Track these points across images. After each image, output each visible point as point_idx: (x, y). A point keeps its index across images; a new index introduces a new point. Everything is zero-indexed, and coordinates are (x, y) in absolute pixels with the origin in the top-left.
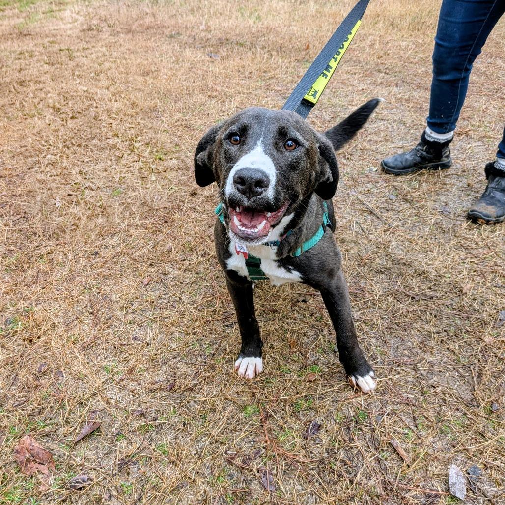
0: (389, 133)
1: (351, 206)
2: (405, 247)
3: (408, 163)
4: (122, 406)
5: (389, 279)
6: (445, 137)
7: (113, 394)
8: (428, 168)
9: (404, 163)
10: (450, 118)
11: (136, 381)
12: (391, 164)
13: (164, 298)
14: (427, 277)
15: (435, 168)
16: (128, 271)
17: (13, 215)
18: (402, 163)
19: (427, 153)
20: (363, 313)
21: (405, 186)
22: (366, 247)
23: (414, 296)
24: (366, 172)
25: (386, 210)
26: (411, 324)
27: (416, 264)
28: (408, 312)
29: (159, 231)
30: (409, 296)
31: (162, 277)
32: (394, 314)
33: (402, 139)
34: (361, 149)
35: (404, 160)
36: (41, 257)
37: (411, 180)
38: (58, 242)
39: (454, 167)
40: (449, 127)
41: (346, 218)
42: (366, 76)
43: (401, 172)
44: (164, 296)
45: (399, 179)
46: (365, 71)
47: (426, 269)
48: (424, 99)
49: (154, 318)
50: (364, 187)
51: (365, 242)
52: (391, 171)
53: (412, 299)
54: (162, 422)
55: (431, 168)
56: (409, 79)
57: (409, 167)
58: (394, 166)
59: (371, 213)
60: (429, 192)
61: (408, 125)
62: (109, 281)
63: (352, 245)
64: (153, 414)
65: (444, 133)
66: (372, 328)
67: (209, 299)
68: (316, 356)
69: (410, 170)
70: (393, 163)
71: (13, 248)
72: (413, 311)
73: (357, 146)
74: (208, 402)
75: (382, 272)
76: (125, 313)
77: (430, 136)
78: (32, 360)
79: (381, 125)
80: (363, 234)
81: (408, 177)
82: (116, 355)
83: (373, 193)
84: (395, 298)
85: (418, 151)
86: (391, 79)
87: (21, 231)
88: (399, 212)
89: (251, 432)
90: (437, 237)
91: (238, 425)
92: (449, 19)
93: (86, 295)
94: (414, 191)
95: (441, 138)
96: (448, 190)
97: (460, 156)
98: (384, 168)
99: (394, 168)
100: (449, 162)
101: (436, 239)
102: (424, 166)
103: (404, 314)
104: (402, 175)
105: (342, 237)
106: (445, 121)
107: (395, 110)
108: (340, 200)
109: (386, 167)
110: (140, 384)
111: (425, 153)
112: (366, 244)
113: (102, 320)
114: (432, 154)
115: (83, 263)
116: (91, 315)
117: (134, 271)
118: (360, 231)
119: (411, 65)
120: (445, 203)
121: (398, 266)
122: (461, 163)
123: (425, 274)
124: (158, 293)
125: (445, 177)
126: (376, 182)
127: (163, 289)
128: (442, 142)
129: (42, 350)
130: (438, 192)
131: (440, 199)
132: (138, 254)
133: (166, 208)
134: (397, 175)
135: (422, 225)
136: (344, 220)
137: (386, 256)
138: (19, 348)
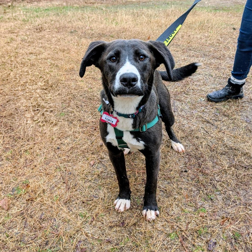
0: (205, 81)
1: (196, 119)
2: (232, 140)
3: (222, 96)
4: (96, 237)
5: (229, 158)
6: (242, 82)
7: (89, 230)
8: (232, 98)
9: (220, 96)
10: (246, 72)
11: (100, 222)
12: (213, 97)
13: (105, 173)
14: (249, 156)
15: (236, 98)
16: (80, 157)
17: (4, 128)
18: (218, 95)
19: (232, 90)
20: (220, 177)
21: (222, 108)
22: (211, 140)
23: (246, 167)
24: (199, 101)
25: (216, 121)
26: (248, 182)
27: (241, 149)
28: (245, 175)
29: (92, 135)
30: (243, 167)
31: (101, 160)
32: (238, 177)
33: (213, 84)
34: (193, 89)
35: (219, 94)
36: (26, 151)
37: (224, 105)
38: (34, 142)
39: (245, 98)
40: (244, 76)
41: (195, 126)
42: (184, 52)
43: (218, 101)
44: (104, 171)
45: (218, 104)
46: (183, 50)
47: (248, 152)
48: (218, 64)
49: (102, 184)
50: (200, 109)
51: (210, 138)
52: (213, 100)
53: (245, 168)
54: (122, 246)
55: (233, 98)
56: (207, 53)
57: (223, 98)
58: (214, 97)
59: (208, 122)
60: (236, 111)
61: (214, 77)
62: (70, 164)
63: (203, 140)
64: (116, 241)
65: (242, 79)
66: (228, 185)
67: (131, 172)
68: (201, 203)
69: (223, 99)
70: (214, 96)
71: (7, 146)
72: (247, 175)
73: (189, 88)
74: (147, 233)
75: (224, 154)
76: (84, 182)
77: (234, 81)
78: (34, 212)
79: (200, 77)
80: (207, 134)
81: (222, 103)
82: (85, 207)
83: (206, 112)
84: (236, 168)
85: (227, 89)
86: (198, 54)
87: (10, 137)
88: (223, 121)
89: (177, 249)
90: (247, 134)
91: (168, 245)
92: (248, 20)
93: (58, 172)
94: (228, 110)
95: (240, 82)
96: (245, 110)
97: (246, 92)
98: (209, 99)
99: (214, 98)
100: (242, 95)
101: (247, 135)
102: (230, 97)
103: (243, 176)
104: (219, 102)
105: (196, 135)
106: (242, 73)
107: (205, 69)
108: (189, 116)
109: (210, 98)
110: (103, 224)
111: (230, 90)
112: (210, 139)
113: (71, 186)
114: (234, 91)
115: (52, 154)
116: (64, 184)
117: (83, 158)
118: (205, 132)
119: (206, 47)
120: (247, 116)
121: (231, 150)
122: (248, 95)
123: (247, 154)
124: (100, 170)
125: (242, 103)
126: (206, 106)
127: (103, 167)
128: (240, 84)
129: (39, 205)
130: (241, 111)
131: (243, 115)
132: (83, 148)
133: (93, 122)
134: (216, 102)
135: (237, 128)
136: (194, 126)
137: (224, 145)
138: (24, 205)
